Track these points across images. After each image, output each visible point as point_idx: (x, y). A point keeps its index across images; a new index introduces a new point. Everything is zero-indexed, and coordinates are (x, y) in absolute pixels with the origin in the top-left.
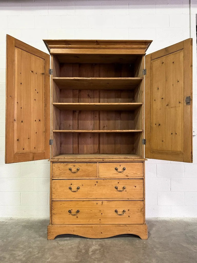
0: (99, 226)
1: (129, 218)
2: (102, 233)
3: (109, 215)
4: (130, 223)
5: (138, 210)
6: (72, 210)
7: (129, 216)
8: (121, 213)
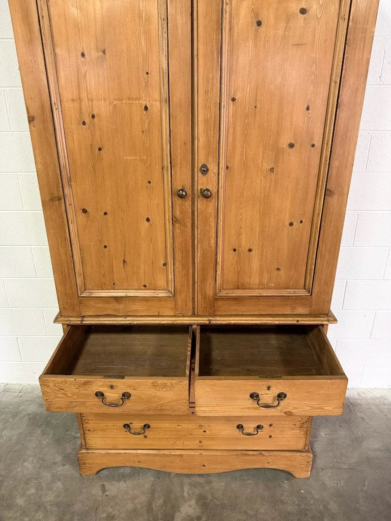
0: (197, 453)
1: (270, 439)
2: (204, 466)
3: (223, 433)
4: (273, 449)
5: (295, 425)
6: (131, 423)
7: (270, 437)
8: (251, 431)
